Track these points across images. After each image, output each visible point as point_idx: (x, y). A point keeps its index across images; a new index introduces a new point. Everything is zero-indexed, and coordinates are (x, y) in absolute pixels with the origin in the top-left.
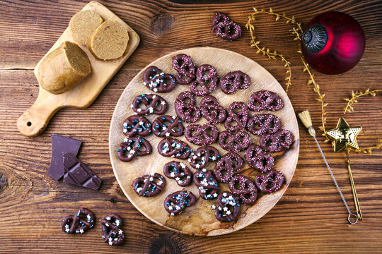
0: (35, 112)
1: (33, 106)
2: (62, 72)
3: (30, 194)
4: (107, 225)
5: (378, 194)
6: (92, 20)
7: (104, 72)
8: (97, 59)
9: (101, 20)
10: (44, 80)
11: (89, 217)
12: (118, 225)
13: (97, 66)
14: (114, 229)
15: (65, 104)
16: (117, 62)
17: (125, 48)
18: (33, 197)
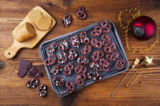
0: (12, 49)
1: (11, 47)
2: (24, 34)
3: (15, 70)
4: (40, 88)
5: (152, 71)
6: (37, 14)
7: (41, 35)
8: (38, 29)
9: (41, 14)
10: (16, 37)
11: (37, 81)
12: (45, 89)
13: (38, 32)
14: (43, 90)
15: (24, 47)
16: (46, 31)
17: (50, 26)
18: (16, 71)
